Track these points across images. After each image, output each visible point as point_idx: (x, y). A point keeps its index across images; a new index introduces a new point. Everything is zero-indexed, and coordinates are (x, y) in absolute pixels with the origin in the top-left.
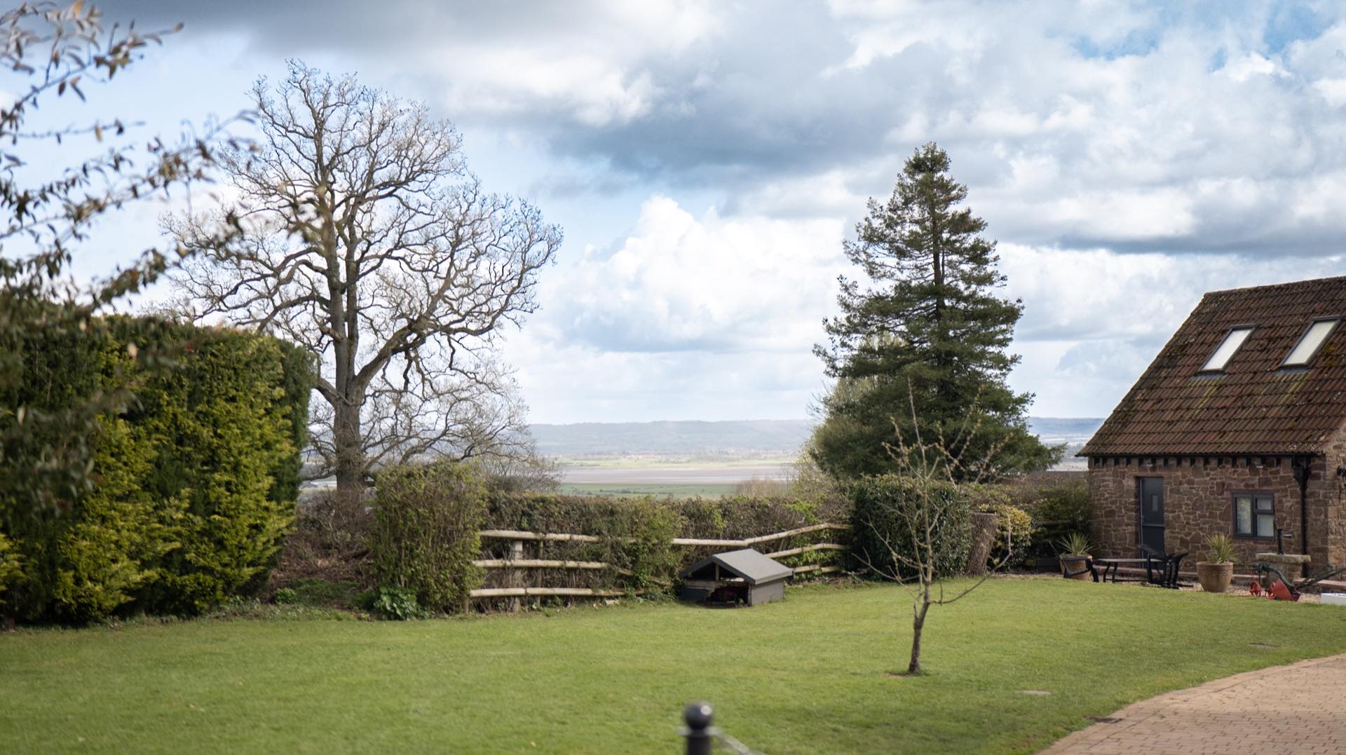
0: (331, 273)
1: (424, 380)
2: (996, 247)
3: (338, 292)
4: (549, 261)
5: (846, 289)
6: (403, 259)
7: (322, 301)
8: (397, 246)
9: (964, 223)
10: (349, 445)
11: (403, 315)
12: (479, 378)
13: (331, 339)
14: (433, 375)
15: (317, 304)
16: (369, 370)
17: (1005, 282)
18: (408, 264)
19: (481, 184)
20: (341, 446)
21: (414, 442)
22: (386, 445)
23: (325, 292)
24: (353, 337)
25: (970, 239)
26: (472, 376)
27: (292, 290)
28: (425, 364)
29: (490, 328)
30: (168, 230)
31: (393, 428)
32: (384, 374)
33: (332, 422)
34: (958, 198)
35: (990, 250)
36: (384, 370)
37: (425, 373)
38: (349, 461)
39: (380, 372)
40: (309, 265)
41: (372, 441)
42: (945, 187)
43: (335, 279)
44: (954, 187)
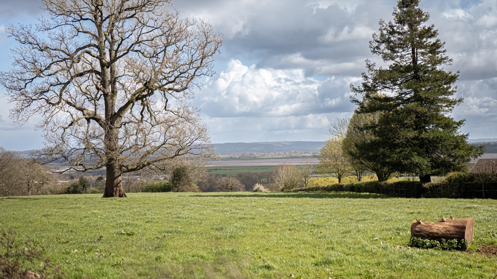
0: (100, 58)
1: (151, 115)
2: (445, 45)
3: (105, 67)
4: (217, 52)
5: (369, 66)
6: (140, 51)
7: (97, 72)
8: (138, 42)
9: (429, 33)
10: (113, 150)
11: (140, 81)
12: (180, 114)
13: (103, 93)
14: (156, 113)
15: (94, 74)
16: (123, 109)
17: (451, 63)
18: (143, 53)
19: (180, 13)
20: (108, 151)
21: (148, 148)
22: (132, 150)
23: (99, 68)
24: (114, 92)
25: (432, 41)
26: (176, 113)
27: (79, 67)
28: (152, 107)
29: (186, 88)
30: (11, 35)
31: (136, 140)
32: (131, 112)
33: (103, 137)
34: (425, 20)
35: (441, 46)
36: (131, 109)
37: (152, 112)
38: (113, 159)
39: (129, 111)
40: (89, 53)
41: (125, 148)
42: (419, 13)
43: (104, 61)
44: (423, 15)
